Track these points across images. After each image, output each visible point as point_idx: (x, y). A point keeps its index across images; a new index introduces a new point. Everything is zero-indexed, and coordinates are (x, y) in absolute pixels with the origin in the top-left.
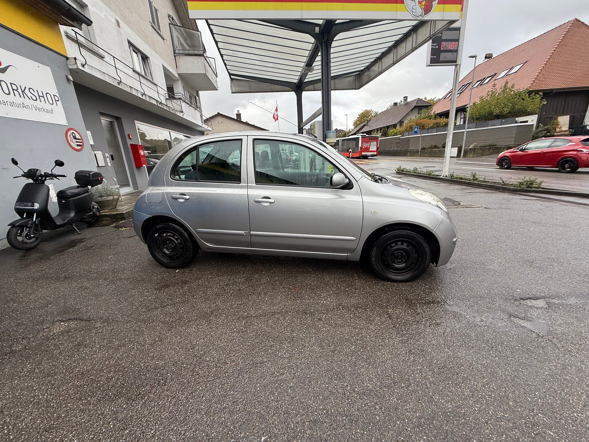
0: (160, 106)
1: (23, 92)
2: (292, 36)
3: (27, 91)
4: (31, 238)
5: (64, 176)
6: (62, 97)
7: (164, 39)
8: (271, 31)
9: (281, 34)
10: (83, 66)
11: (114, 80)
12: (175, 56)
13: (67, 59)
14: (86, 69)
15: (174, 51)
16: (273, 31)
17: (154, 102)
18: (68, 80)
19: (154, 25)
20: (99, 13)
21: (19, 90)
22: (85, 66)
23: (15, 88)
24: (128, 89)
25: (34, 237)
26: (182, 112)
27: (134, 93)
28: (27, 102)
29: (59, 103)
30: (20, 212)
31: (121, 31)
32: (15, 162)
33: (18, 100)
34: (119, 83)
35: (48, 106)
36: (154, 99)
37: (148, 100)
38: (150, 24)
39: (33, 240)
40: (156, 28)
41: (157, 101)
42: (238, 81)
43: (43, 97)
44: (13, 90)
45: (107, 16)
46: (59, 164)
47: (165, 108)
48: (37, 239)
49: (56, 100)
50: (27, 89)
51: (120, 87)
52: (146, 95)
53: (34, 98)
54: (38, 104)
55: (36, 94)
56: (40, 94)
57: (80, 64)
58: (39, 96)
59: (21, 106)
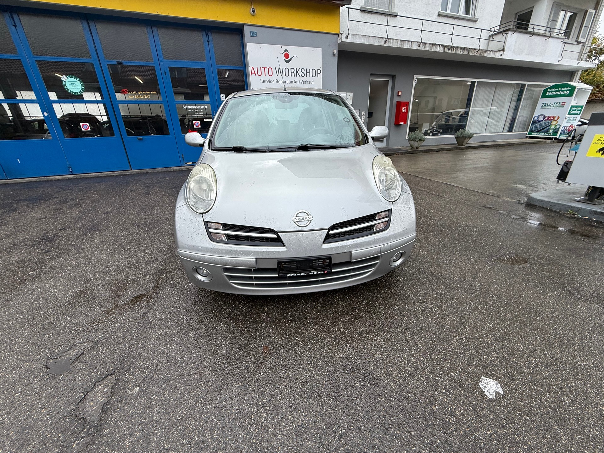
0: (449, 52)
1: (297, 72)
3: (300, 72)
6: (325, 69)
10: (347, 37)
11: (380, 39)
13: (339, 35)
14: (350, 40)
17: (439, 49)
18: (334, 54)
21: (295, 72)
22: (350, 36)
24: (398, 45)
26: (503, 50)
27: (406, 46)
28: (298, 79)
29: (320, 75)
33: (292, 78)
34: (385, 42)
35: (311, 79)
36: (439, 45)
41: (444, 46)
43: (310, 73)
44: (291, 72)
49: (318, 73)
50: (300, 70)
51: (386, 45)
52: (425, 44)
53: (303, 75)
54: (305, 79)
55: (305, 72)
56: (308, 71)
57: (345, 37)
58: (307, 73)
59: (293, 82)
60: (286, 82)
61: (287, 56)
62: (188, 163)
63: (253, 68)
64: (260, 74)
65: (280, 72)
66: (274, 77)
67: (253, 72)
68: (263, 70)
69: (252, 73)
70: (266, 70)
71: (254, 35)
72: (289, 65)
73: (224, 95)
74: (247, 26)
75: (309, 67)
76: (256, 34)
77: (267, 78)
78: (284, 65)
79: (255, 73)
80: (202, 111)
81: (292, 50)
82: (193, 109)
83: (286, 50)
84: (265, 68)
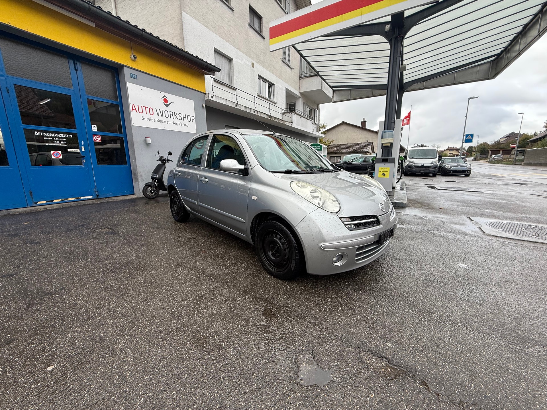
0: (270, 118)
1: (175, 116)
2: (369, 41)
3: (177, 115)
4: (152, 193)
5: (172, 161)
6: (197, 117)
7: (291, 69)
8: (349, 42)
9: (357, 42)
10: (212, 97)
11: (233, 103)
12: (300, 80)
13: (205, 94)
14: (214, 99)
15: (300, 75)
16: (350, 41)
17: (265, 116)
18: (203, 107)
19: (284, 60)
20: (240, 61)
21: (174, 115)
22: (214, 97)
23: (171, 113)
24: (244, 109)
25: (154, 192)
26: (292, 122)
27: (248, 110)
28: (176, 121)
29: (194, 121)
30: (153, 178)
31: (255, 69)
32: (159, 153)
33: (171, 120)
34: (236, 106)
35: (187, 123)
36: (265, 113)
37: (259, 115)
38: (281, 60)
39: (153, 194)
40: (287, 61)
41: (267, 115)
42: (340, 91)
43: (186, 118)
44: (170, 115)
45: (246, 62)
46: (170, 154)
47: (274, 120)
48: (155, 194)
49: (192, 119)
50: (178, 114)
51: (237, 107)
52: (258, 111)
53: (180, 119)
54: (182, 122)
55: (182, 116)
56: (184, 116)
57: (211, 96)
58: (183, 117)
59: (173, 123)
60: (166, 122)
61: (166, 101)
62: (39, 203)
63: (133, 105)
64: (141, 112)
65: (160, 113)
66: (155, 116)
67: (134, 108)
68: (144, 109)
69: (132, 109)
70: (148, 109)
71: (133, 77)
72: (169, 109)
73: (96, 126)
74: (126, 68)
75: (186, 113)
76: (136, 77)
77: (148, 116)
78: (163, 108)
79: (136, 110)
80: (65, 139)
81: (170, 98)
82: (51, 137)
83: (165, 96)
84: (146, 107)
